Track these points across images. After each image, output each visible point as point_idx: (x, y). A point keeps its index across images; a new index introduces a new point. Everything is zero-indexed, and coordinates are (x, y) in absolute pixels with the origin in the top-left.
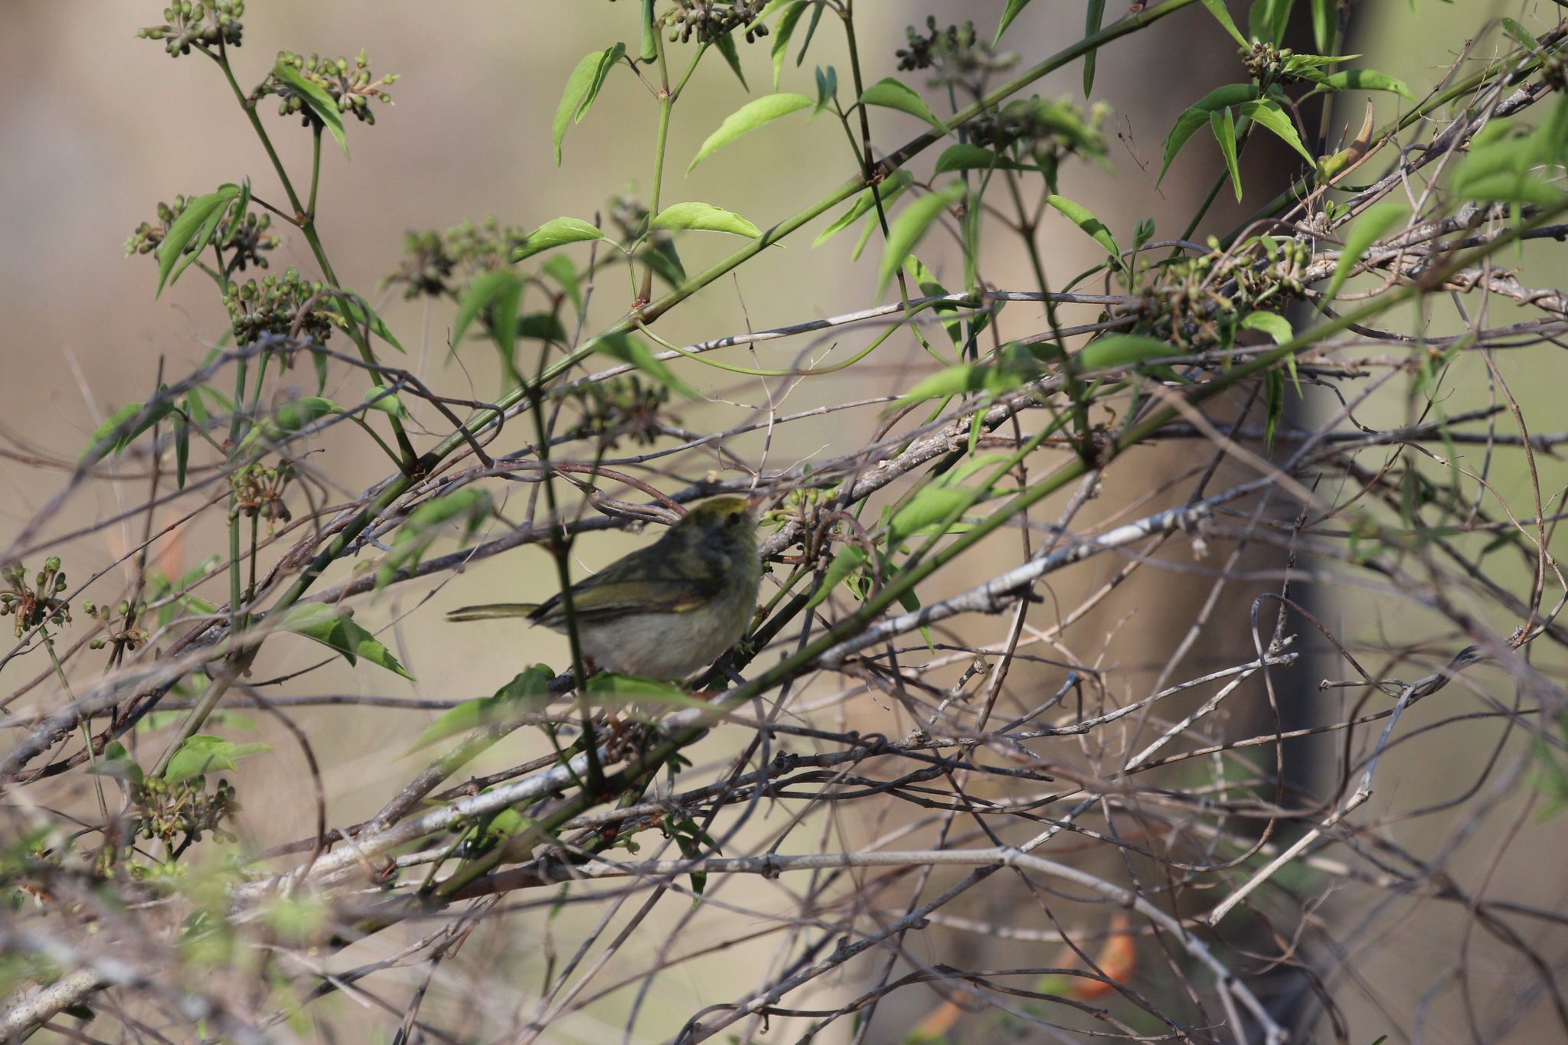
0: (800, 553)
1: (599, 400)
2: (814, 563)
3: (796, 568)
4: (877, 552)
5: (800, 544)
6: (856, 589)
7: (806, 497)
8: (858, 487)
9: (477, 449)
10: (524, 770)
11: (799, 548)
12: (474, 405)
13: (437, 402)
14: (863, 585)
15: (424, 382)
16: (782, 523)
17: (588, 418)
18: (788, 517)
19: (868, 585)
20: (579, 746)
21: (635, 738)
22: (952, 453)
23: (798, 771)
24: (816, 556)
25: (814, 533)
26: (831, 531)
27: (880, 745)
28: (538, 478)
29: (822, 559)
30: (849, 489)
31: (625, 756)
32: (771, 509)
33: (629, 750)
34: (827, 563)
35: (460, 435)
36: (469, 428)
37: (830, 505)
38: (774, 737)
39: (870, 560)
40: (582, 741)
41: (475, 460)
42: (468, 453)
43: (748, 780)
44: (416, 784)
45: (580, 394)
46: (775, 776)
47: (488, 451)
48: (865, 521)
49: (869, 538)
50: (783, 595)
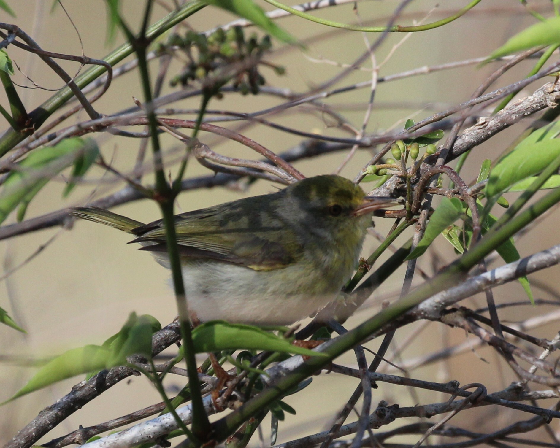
0: (402, 207)
1: (203, 50)
2: (415, 217)
3: (397, 222)
4: (477, 205)
5: (401, 198)
6: (456, 243)
7: (408, 152)
8: (458, 142)
9: (87, 106)
10: (132, 418)
11: (403, 202)
12: (83, 61)
13: (46, 57)
14: (463, 238)
15: (32, 36)
16: (385, 176)
17: (192, 67)
18: (389, 171)
19: (467, 238)
20: (184, 396)
21: (239, 386)
22: (551, 109)
23: (400, 422)
24: (417, 210)
25: (415, 187)
26: (432, 185)
27: (480, 395)
28: (145, 133)
29: (424, 212)
30: (449, 144)
31: (229, 404)
32: (374, 164)
33: (234, 398)
34: (428, 217)
35: (69, 90)
36: (78, 83)
37: (431, 160)
38: (376, 387)
39: (469, 213)
40: (188, 390)
41: (84, 117)
42: (76, 110)
43: (349, 430)
44: (25, 433)
45: (185, 46)
46: (377, 426)
47: (96, 107)
48: (465, 176)
49: (469, 191)
50: (385, 248)
